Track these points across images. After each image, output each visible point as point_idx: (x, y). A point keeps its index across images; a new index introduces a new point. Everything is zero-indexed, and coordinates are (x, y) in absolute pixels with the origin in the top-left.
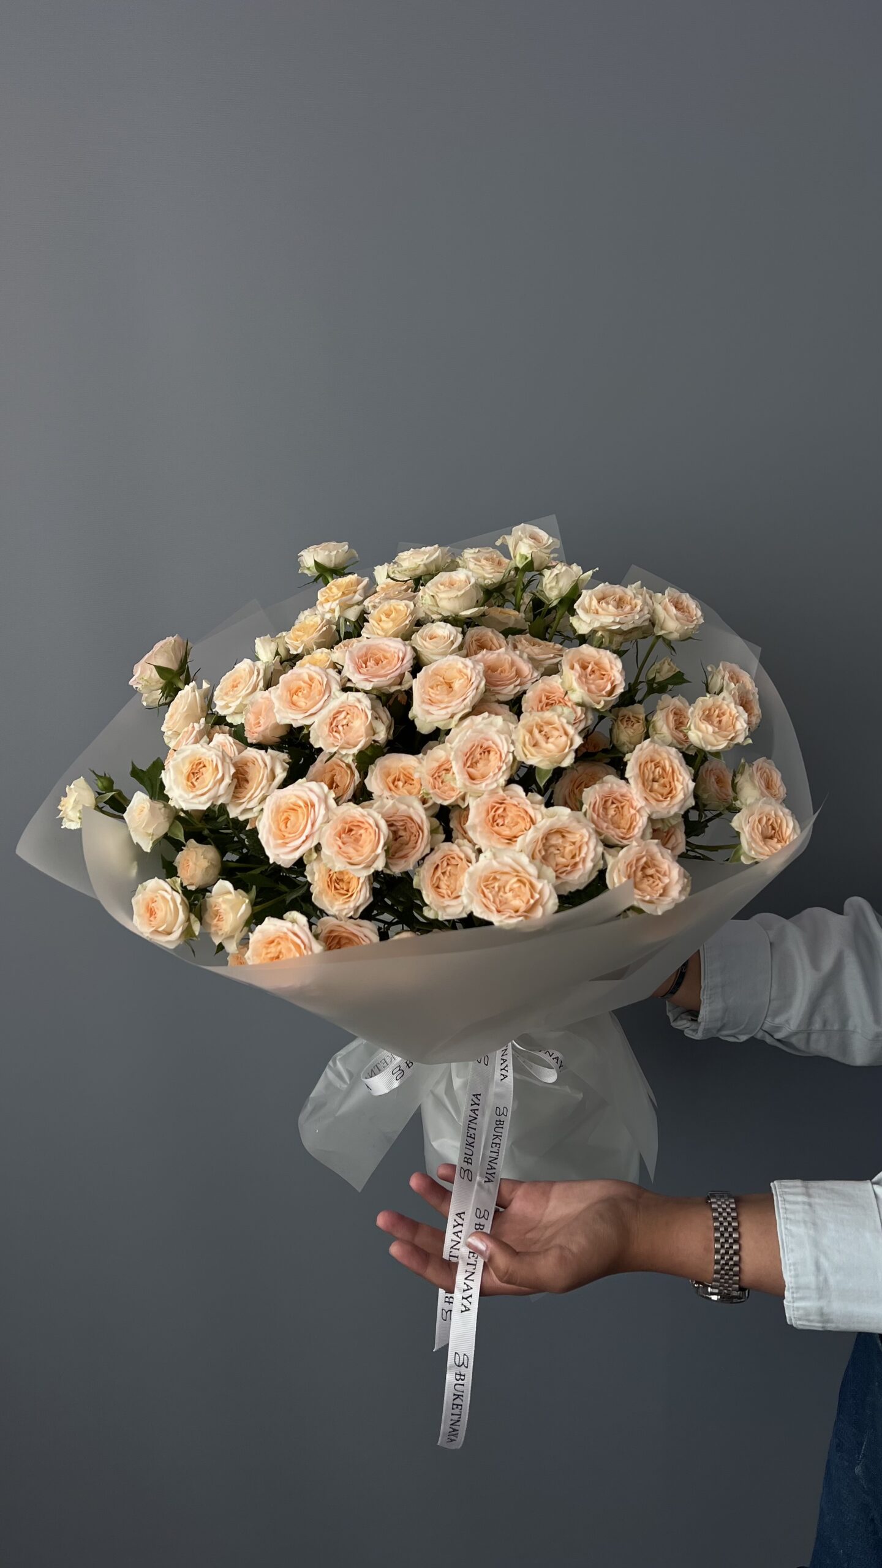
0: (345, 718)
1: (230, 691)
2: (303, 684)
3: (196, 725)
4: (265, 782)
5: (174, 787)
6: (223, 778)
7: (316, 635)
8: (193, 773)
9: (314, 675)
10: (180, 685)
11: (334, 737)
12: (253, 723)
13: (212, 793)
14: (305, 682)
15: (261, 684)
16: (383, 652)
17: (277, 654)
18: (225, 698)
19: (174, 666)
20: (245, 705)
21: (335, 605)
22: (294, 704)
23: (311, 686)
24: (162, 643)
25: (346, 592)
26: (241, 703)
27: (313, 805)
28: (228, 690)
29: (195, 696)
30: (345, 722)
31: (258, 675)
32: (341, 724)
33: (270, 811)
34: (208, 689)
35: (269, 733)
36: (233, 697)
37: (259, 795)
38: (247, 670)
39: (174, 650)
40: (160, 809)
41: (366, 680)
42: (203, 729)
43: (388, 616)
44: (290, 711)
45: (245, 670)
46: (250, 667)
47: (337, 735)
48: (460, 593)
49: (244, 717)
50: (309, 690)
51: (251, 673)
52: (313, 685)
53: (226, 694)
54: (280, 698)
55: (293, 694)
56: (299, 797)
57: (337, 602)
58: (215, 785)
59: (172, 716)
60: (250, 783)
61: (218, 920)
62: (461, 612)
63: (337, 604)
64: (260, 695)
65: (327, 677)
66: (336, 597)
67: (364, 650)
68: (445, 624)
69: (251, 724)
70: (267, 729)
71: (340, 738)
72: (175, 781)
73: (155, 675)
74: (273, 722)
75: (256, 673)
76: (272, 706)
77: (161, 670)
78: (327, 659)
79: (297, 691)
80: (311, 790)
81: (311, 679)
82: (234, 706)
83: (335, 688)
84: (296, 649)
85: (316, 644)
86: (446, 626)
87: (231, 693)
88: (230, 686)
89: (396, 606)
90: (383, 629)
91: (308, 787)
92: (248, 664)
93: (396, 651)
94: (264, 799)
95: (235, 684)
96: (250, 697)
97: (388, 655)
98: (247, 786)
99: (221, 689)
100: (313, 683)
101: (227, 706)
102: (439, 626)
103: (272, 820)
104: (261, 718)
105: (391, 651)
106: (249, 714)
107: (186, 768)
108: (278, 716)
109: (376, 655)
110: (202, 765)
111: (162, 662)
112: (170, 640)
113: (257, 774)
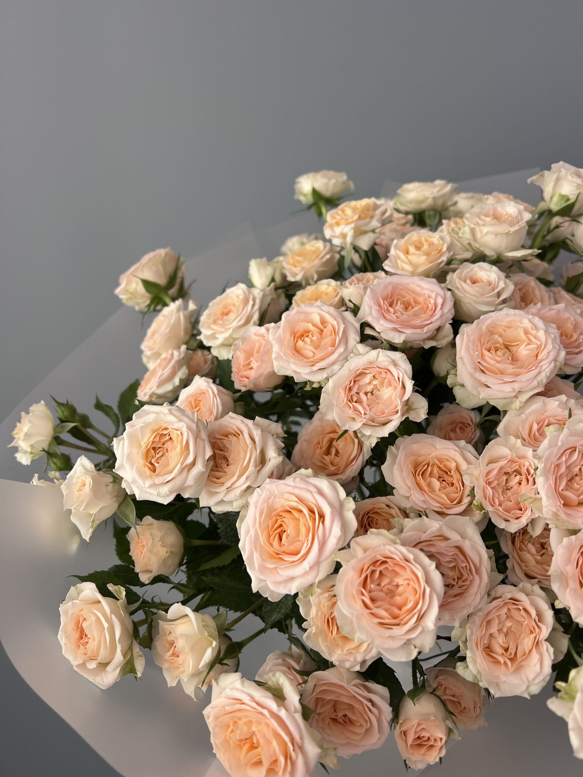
0: (370, 383)
1: (218, 319)
2: (311, 327)
3: (176, 353)
4: (251, 468)
5: (127, 466)
6: (194, 463)
7: (317, 262)
8: (154, 449)
9: (328, 317)
10: (167, 300)
11: (356, 410)
12: (242, 363)
13: (178, 482)
14: (314, 325)
15: (256, 317)
16: (415, 295)
17: (273, 280)
18: (213, 326)
19: (162, 281)
20: (235, 339)
21: (349, 230)
22: (298, 351)
23: (322, 331)
24: (151, 255)
25: (363, 216)
26: (230, 336)
27: (322, 516)
28: (216, 317)
29: (179, 317)
30: (369, 388)
31: (253, 305)
32: (363, 391)
33: (258, 511)
34: (193, 312)
35: (262, 382)
36: (223, 326)
37: (242, 484)
38: (241, 297)
39: (164, 263)
40: (107, 485)
41: (395, 330)
42: (183, 358)
43: (418, 248)
44: (292, 360)
45: (238, 297)
46: (244, 293)
47: (357, 405)
48: (512, 229)
49: (232, 353)
50: (318, 335)
51: (246, 301)
52: (325, 330)
53: (215, 322)
54: (280, 341)
55: (298, 338)
56: (301, 500)
57: (353, 225)
58: (182, 471)
59: (153, 334)
60: (231, 467)
61: (173, 654)
62: (506, 252)
63: (352, 228)
64: (254, 330)
65: (344, 323)
66: (350, 220)
67: (390, 288)
68: (490, 266)
69: (239, 364)
70: (260, 376)
71: (363, 413)
72: (129, 457)
73: (141, 288)
74: (268, 370)
75: (251, 303)
76: (268, 351)
77: (147, 284)
78: (336, 294)
79: (302, 335)
80: (321, 493)
81: (323, 322)
82: (221, 338)
83: (354, 337)
84: (294, 275)
85: (318, 273)
86: (491, 268)
87: (220, 322)
88: (219, 313)
89: (428, 238)
90: (411, 263)
91: (315, 486)
92: (242, 289)
93: (433, 295)
94: (249, 489)
95: (226, 311)
96: (243, 330)
97: (421, 299)
98: (228, 470)
99: (209, 315)
100: (325, 328)
101: (213, 337)
102: (481, 268)
103: (260, 524)
104: (252, 359)
105: (424, 294)
106: (238, 352)
107: (146, 440)
108: (275, 363)
109: (404, 298)
110: (167, 438)
111: (149, 276)
112: (162, 252)
113: (242, 455)
